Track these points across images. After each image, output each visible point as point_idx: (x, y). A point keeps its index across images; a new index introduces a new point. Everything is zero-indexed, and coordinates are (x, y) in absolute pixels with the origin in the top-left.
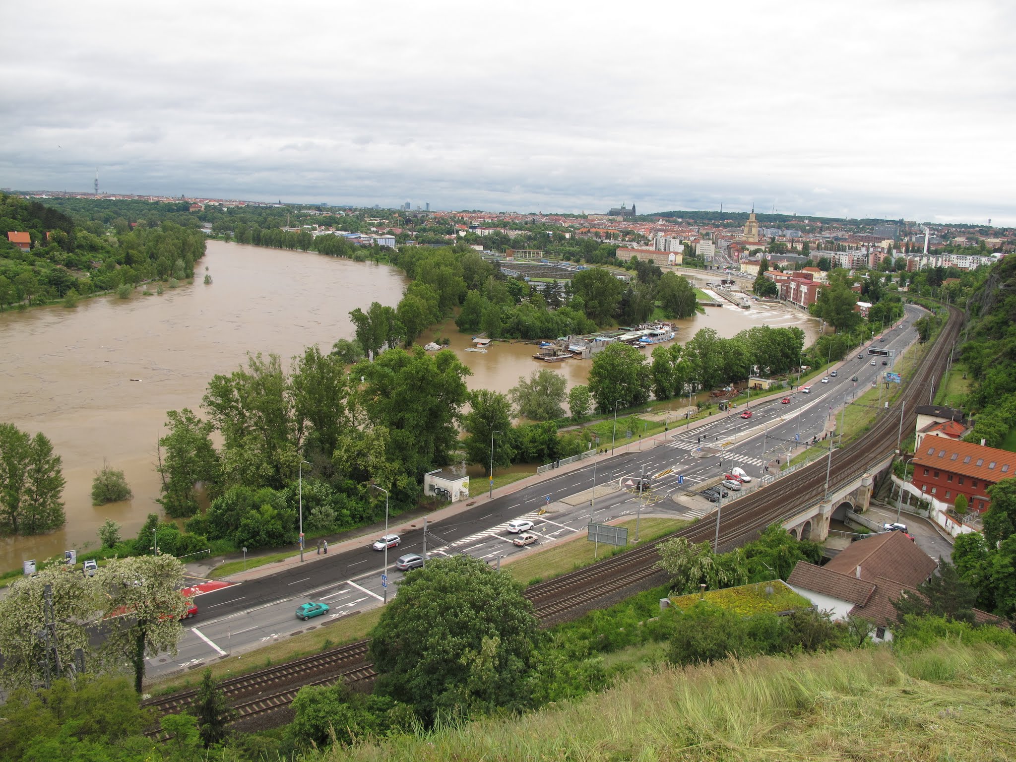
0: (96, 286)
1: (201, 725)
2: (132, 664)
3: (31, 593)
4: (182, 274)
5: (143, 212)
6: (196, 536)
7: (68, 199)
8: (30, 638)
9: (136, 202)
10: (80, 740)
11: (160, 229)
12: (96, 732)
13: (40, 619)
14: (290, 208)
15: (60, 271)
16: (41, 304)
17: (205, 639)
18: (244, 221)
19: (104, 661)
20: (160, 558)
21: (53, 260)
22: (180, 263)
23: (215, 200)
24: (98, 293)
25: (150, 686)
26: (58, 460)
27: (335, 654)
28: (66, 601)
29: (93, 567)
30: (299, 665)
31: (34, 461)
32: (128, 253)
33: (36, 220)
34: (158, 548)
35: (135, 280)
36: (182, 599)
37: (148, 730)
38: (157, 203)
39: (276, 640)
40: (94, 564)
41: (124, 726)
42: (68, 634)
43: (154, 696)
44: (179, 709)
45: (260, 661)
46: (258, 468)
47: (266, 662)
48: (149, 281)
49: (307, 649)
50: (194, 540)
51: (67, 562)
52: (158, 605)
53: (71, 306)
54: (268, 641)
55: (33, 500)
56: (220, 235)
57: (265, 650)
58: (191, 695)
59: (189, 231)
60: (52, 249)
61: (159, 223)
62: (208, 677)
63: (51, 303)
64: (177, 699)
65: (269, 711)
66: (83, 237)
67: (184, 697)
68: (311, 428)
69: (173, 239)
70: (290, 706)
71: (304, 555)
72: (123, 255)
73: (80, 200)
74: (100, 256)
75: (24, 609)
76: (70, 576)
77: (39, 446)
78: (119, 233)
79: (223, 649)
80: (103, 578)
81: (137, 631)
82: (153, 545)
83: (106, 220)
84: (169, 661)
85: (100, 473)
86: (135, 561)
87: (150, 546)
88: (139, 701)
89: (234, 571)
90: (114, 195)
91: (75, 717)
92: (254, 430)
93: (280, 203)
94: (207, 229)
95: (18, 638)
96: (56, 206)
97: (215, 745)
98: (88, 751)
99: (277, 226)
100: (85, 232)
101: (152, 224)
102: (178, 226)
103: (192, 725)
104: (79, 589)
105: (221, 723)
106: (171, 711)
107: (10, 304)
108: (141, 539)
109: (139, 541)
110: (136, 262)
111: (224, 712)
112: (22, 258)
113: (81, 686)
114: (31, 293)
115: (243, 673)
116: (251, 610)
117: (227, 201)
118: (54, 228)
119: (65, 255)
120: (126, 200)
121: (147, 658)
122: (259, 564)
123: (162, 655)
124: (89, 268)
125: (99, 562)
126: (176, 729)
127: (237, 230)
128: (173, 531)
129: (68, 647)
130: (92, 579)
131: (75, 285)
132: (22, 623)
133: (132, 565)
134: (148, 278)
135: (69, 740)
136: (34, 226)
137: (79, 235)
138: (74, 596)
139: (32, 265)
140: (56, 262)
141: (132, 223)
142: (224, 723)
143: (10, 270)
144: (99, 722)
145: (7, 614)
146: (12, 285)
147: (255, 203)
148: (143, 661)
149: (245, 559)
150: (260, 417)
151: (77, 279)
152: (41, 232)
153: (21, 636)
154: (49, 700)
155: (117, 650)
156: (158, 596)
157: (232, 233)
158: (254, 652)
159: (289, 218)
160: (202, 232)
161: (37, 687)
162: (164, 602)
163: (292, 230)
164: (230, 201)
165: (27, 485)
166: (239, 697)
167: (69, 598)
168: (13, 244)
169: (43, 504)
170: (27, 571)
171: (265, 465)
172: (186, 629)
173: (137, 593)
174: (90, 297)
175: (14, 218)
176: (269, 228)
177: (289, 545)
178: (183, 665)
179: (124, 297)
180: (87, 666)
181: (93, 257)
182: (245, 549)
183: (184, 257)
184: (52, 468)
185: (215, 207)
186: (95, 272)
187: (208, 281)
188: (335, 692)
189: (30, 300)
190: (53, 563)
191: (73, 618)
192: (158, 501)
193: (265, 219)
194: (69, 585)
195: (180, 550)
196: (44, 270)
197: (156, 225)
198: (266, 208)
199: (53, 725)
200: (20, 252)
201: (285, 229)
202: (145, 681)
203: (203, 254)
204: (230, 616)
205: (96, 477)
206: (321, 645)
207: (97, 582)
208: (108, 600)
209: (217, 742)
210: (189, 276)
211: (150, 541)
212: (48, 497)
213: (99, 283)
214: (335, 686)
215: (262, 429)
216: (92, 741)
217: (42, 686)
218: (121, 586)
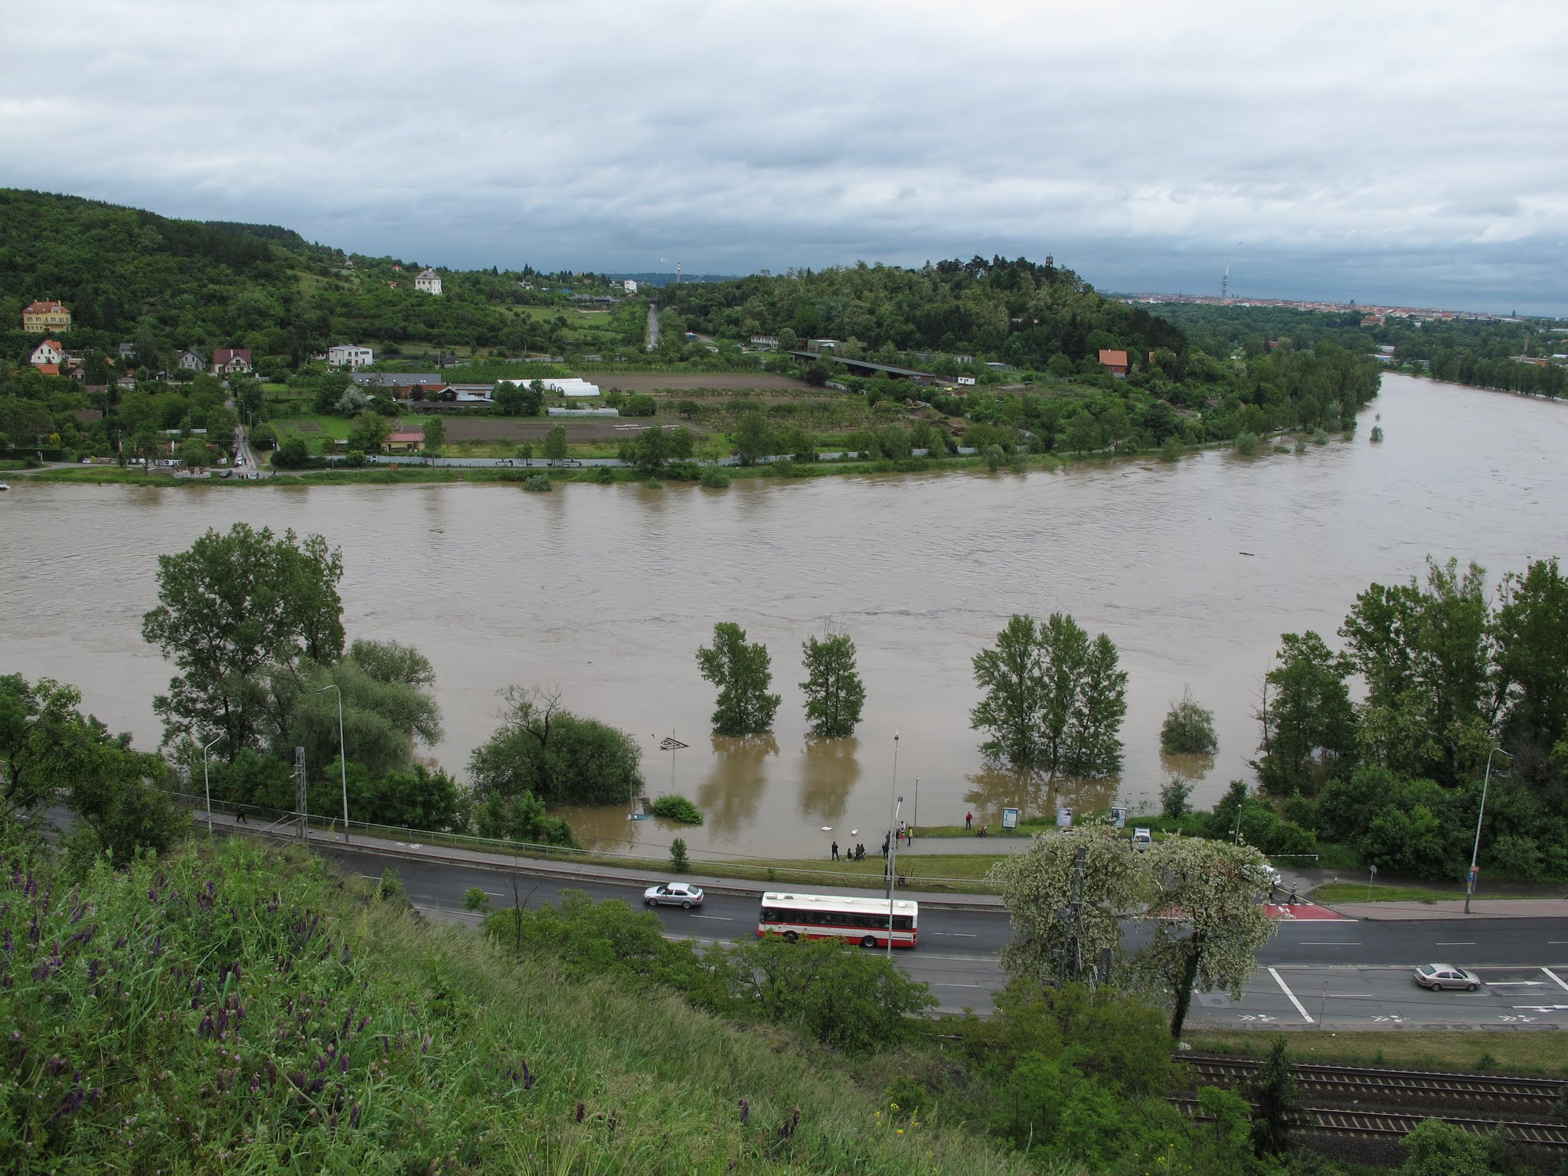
0: (1208, 433)
1: (1255, 1117)
2: (1173, 992)
3: (1059, 853)
4: (1337, 422)
5: (1289, 326)
6: (1301, 830)
7: (1183, 304)
8: (1048, 913)
9: (1281, 310)
10: (1087, 1075)
11: (1310, 353)
12: (1107, 1071)
13: (1065, 892)
14: (1530, 325)
15: (1162, 407)
16: (1128, 454)
17: (1287, 990)
18: (1448, 343)
19: (1135, 977)
20: (1242, 849)
21: (1154, 392)
22: (1336, 406)
23: (1403, 310)
24: (1208, 444)
25: (1193, 1032)
26: (1122, 677)
27: (1498, 1083)
28: (1102, 877)
29: (1145, 840)
30: (1429, 1080)
31: (1090, 671)
32: (1259, 386)
33: (1137, 335)
34: (1241, 835)
35: (1265, 428)
36: (1263, 920)
37: (1178, 1096)
38: (1311, 312)
39: (1398, 1026)
40: (1147, 835)
41: (1145, 1078)
42: (1096, 924)
43: (1196, 1050)
44: (1226, 1080)
45: (1368, 1050)
46: (1417, 745)
47: (1374, 1057)
48: (1287, 430)
49: (1448, 1059)
50: (1295, 834)
51: (1111, 824)
52: (1225, 918)
53: (1170, 459)
54: (1384, 1024)
55: (1082, 726)
56: (1405, 365)
57: (1377, 1036)
58: (1250, 1068)
59: (1355, 358)
60: (1154, 375)
61: (1312, 343)
62: (1279, 1050)
63: (1143, 453)
64: (1227, 1066)
65: (1365, 1136)
66: (1198, 360)
67: (1239, 1067)
68: (1520, 696)
69: (1328, 369)
70: (1401, 1141)
71: (1471, 902)
72: (1252, 390)
73: (1200, 306)
74: (1219, 389)
75: (1047, 872)
76: (1112, 843)
77: (1101, 652)
78: (1250, 356)
79: (1311, 1014)
80: (1156, 858)
81: (1189, 948)
82: (1234, 829)
83: (1234, 337)
84: (1227, 1005)
85: (1177, 707)
86: (1205, 846)
87: (1229, 829)
88: (1174, 1049)
89: (1350, 898)
90: (1248, 300)
91: (1084, 1041)
92: (1421, 684)
93: (1514, 315)
94: (1386, 353)
95: (1033, 909)
96: (1165, 315)
97: (1271, 1158)
98: (1094, 1095)
99: (1505, 353)
100: (1202, 353)
101: (1300, 345)
102: (1340, 348)
103: (1242, 1114)
104: (1121, 864)
105: (1285, 1126)
106: (1215, 1080)
107: (1090, 449)
108: (1218, 815)
109: (1214, 817)
110: (1268, 400)
111: (1293, 1110)
112: (1112, 387)
113: (1101, 1001)
114: (1118, 437)
115: (1334, 1060)
116: (1365, 967)
117: (1422, 311)
118: (1161, 346)
119: (1170, 386)
120: (1266, 308)
121: (1196, 991)
122: (1391, 897)
123: (1216, 993)
124: (1201, 405)
125: (1155, 833)
126: (1218, 1112)
127: (1435, 358)
128: (1268, 814)
129: (1093, 941)
130: (1141, 856)
131: (1179, 430)
132: (1042, 892)
133: (1199, 849)
134: (1285, 426)
135: (1073, 1070)
136: (1134, 343)
137: (1193, 357)
138: (1114, 874)
139: (1126, 397)
140: (1158, 396)
141: (1272, 343)
142: (1290, 1127)
143: (1096, 403)
144: (1114, 1059)
145: (1026, 873)
146: (1096, 424)
147: (1470, 315)
148: (1189, 993)
149: (1370, 885)
150: (1433, 664)
151: (1182, 422)
152: (1142, 351)
153: (1039, 908)
154: (1056, 1006)
155: (1156, 966)
156: (1229, 906)
157: (1426, 363)
158: (1359, 1033)
159: (1527, 341)
160: (1376, 360)
161: (1045, 983)
162: (1235, 917)
163: (1531, 361)
164: (1429, 311)
165: (1077, 704)
166: (1321, 1096)
167: (1106, 875)
168: (1104, 366)
169: (1096, 735)
170: (1059, 822)
171: (1430, 742)
172: (1260, 967)
173: (1200, 892)
174: (1198, 449)
175: (1109, 331)
176: (1490, 356)
177: (1451, 882)
178: (1246, 1018)
179: (1246, 454)
180: (1114, 975)
181: (1209, 389)
182: (1374, 869)
183: (1342, 396)
184: (1112, 687)
185: (1401, 321)
186: (1210, 411)
187: (1376, 437)
188: (1485, 1149)
189: (1116, 447)
190: (1094, 820)
191: (1106, 904)
192: (1253, 763)
193: (1485, 341)
194: (1109, 856)
195: (1273, 847)
196: (1139, 405)
197: (1307, 347)
198: (1489, 323)
199: (1056, 1041)
200: (1111, 379)
201: (1521, 359)
202: (1187, 1024)
203: (1373, 394)
204: (1331, 967)
205: (1171, 711)
206: (1475, 1060)
207: (1147, 862)
208: (1159, 890)
209: (1275, 1153)
210: (1347, 428)
211: (1231, 821)
212: (1103, 726)
213: (1212, 429)
214: (1487, 1138)
215: (1434, 683)
216: (1102, 1083)
217: (1052, 984)
218: (1179, 876)
